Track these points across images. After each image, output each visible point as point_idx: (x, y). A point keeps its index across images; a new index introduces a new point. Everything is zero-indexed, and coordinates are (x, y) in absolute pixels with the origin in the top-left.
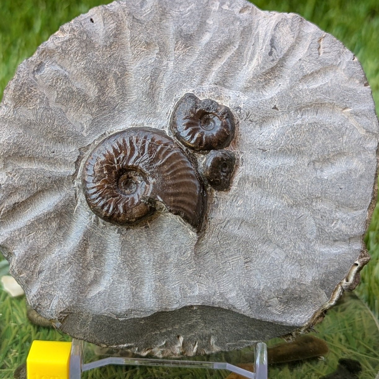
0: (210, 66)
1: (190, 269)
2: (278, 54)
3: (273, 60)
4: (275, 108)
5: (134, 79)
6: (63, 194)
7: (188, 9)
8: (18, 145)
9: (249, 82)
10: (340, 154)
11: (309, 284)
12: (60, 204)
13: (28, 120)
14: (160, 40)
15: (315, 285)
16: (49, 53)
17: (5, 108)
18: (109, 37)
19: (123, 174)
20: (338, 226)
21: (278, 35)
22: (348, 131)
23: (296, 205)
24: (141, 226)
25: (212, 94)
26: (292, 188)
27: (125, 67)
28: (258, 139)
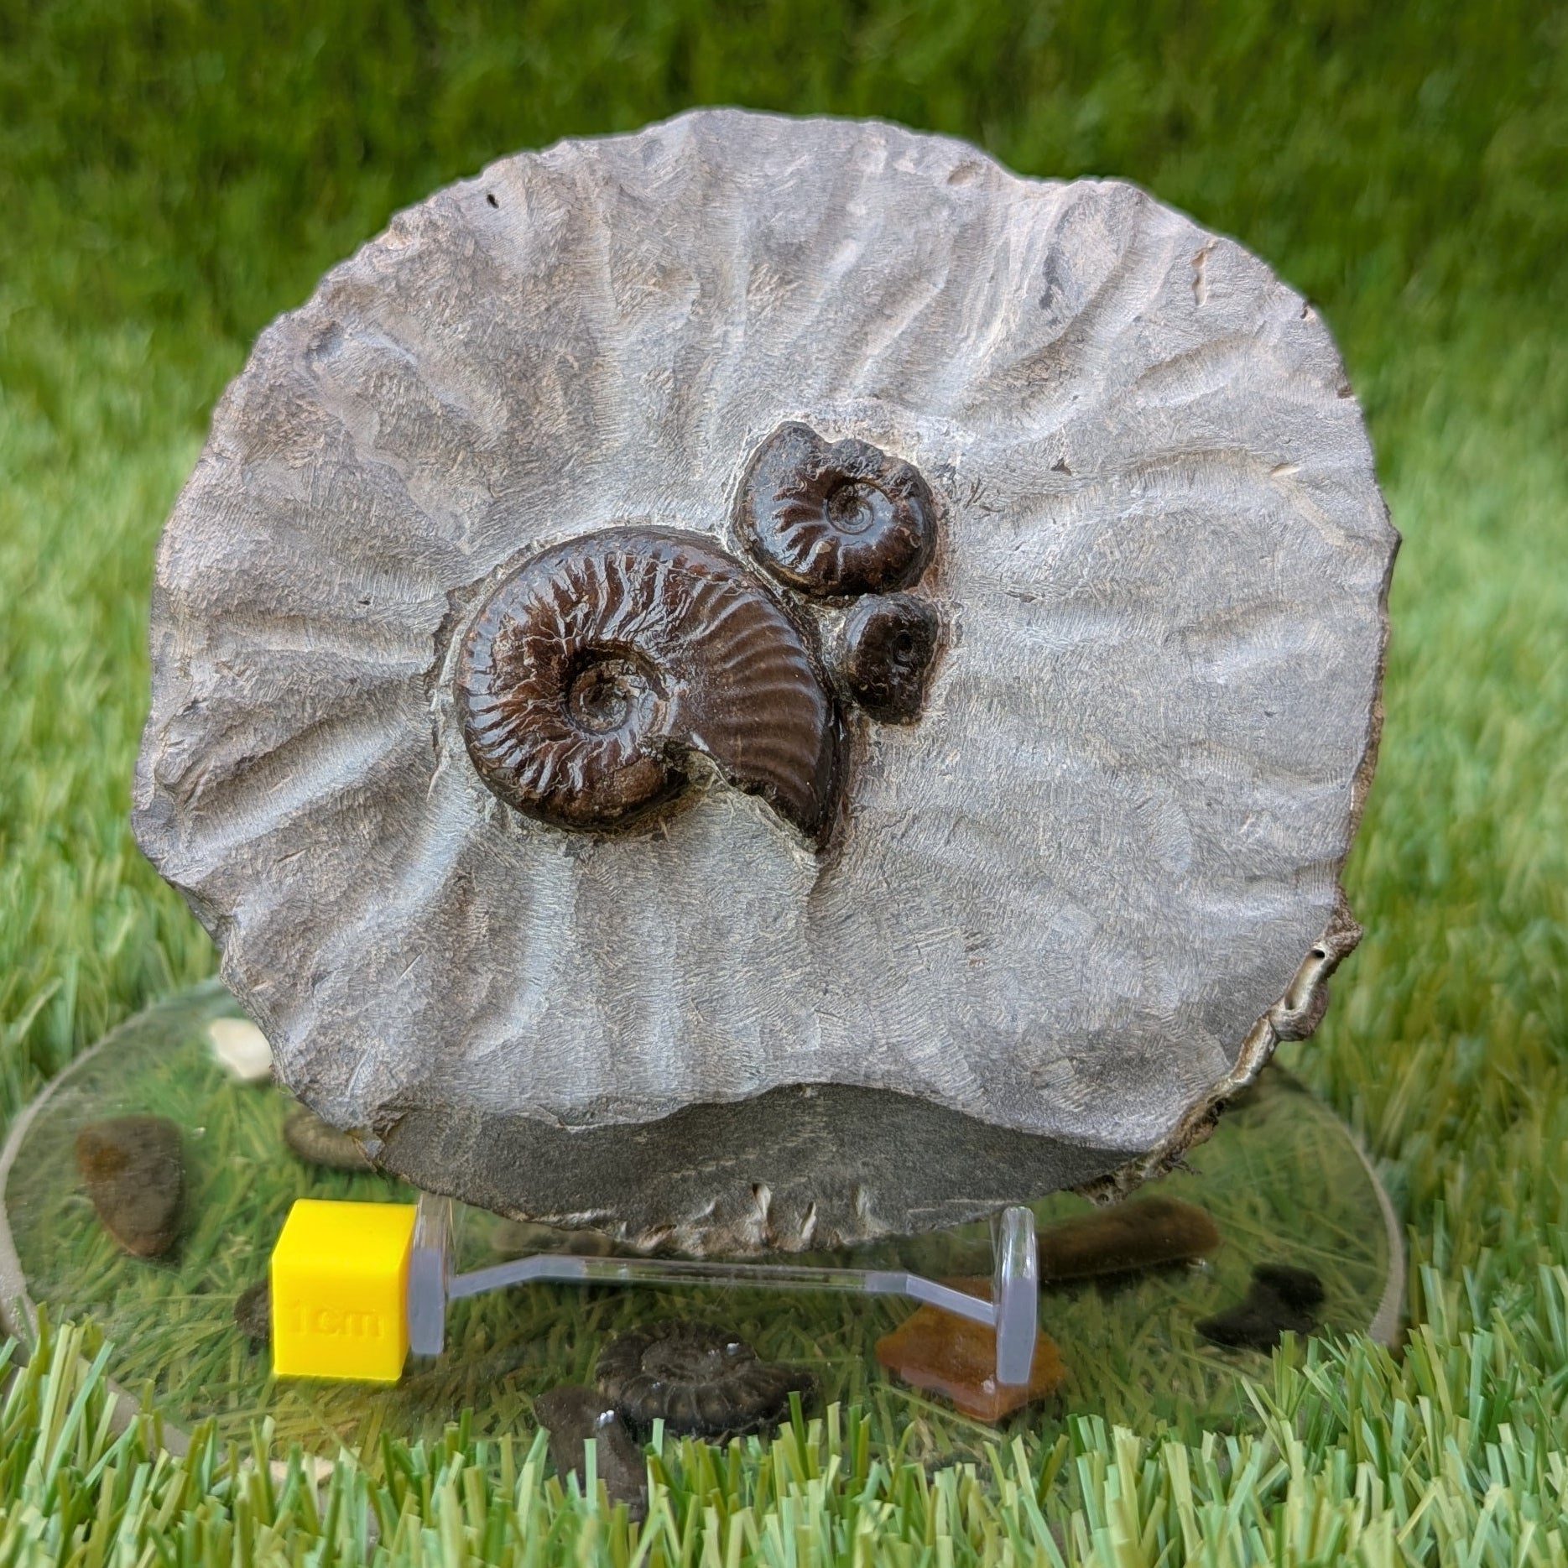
0: (855, 343)
1: (794, 968)
2: (1069, 304)
3: (1054, 322)
4: (1061, 467)
5: (620, 381)
6: (396, 734)
7: (790, 170)
8: (255, 579)
9: (981, 389)
10: (1266, 606)
11: (1170, 1016)
12: (385, 764)
13: (287, 501)
14: (701, 260)
15: (1190, 1020)
16: (359, 298)
17: (217, 465)
18: (544, 250)
19: (584, 668)
20: (1260, 833)
21: (1068, 247)
22: (1288, 536)
23: (1128, 766)
24: (639, 834)
25: (865, 425)
26: (1117, 714)
27: (592, 341)
28: (1007, 564)
